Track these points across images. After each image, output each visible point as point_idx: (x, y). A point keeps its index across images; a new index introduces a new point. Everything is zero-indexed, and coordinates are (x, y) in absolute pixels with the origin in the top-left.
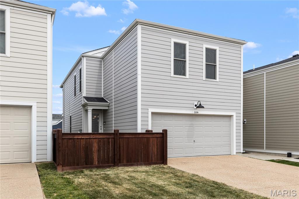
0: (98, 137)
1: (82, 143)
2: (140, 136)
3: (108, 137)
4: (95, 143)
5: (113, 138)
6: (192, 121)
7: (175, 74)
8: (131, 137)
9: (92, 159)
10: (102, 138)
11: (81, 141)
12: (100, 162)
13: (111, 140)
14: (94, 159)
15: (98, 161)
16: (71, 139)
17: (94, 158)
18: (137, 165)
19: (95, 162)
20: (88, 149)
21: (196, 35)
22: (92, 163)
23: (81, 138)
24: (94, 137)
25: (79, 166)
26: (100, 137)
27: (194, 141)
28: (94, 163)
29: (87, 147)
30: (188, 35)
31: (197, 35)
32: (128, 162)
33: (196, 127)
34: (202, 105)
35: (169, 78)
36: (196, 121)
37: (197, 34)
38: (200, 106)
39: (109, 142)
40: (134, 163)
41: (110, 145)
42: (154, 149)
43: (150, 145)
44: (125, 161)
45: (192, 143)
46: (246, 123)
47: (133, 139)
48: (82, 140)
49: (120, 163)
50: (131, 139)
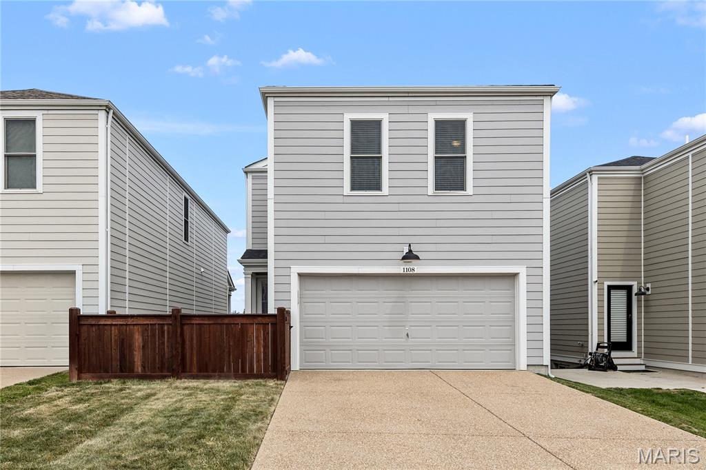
0: (142, 323)
1: (113, 332)
2: (226, 321)
3: (161, 323)
4: (137, 334)
5: (171, 324)
6: (402, 290)
7: (353, 189)
8: (206, 322)
9: (132, 362)
10: (151, 324)
11: (111, 331)
12: (147, 369)
13: (166, 328)
14: (134, 362)
15: (144, 367)
16: (94, 325)
17: (136, 360)
18: (220, 378)
19: (138, 368)
20: (125, 345)
21: (407, 95)
22: (131, 370)
23: (111, 325)
24: (135, 323)
25: (108, 372)
26: (145, 323)
27: (407, 335)
28: (136, 370)
29: (123, 340)
30: (387, 99)
31: (410, 95)
32: (200, 370)
33: (413, 304)
34: (414, 253)
35: (340, 199)
36: (412, 290)
37: (408, 93)
38: (410, 256)
39: (163, 332)
40: (214, 374)
41: (164, 338)
42: (257, 347)
43: (249, 339)
44: (195, 371)
45: (402, 338)
46: (650, 292)
47: (212, 326)
48: (113, 328)
49: (184, 371)
50: (208, 326)
